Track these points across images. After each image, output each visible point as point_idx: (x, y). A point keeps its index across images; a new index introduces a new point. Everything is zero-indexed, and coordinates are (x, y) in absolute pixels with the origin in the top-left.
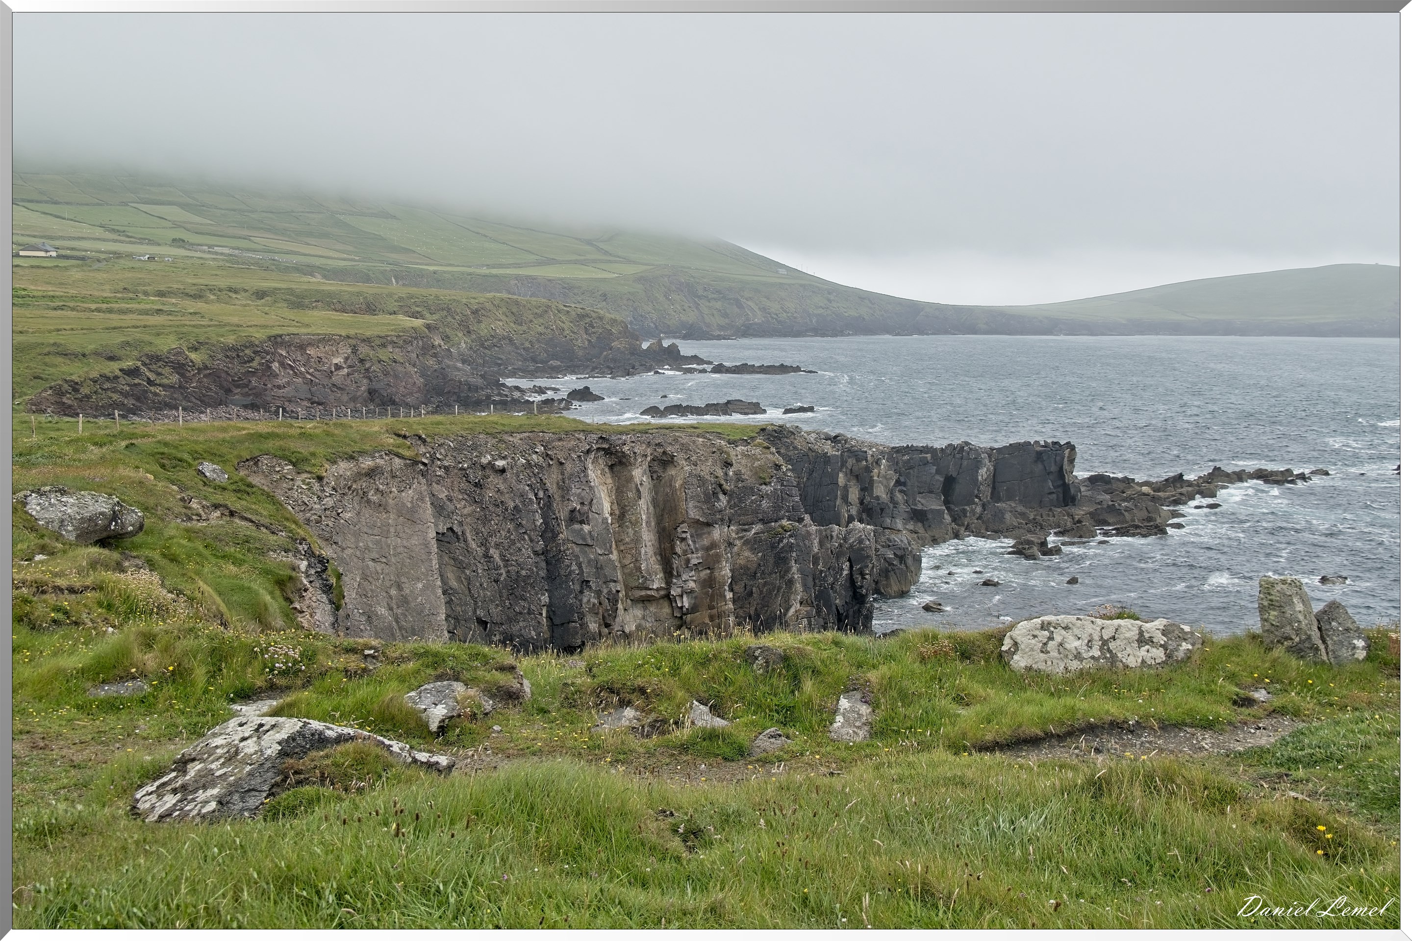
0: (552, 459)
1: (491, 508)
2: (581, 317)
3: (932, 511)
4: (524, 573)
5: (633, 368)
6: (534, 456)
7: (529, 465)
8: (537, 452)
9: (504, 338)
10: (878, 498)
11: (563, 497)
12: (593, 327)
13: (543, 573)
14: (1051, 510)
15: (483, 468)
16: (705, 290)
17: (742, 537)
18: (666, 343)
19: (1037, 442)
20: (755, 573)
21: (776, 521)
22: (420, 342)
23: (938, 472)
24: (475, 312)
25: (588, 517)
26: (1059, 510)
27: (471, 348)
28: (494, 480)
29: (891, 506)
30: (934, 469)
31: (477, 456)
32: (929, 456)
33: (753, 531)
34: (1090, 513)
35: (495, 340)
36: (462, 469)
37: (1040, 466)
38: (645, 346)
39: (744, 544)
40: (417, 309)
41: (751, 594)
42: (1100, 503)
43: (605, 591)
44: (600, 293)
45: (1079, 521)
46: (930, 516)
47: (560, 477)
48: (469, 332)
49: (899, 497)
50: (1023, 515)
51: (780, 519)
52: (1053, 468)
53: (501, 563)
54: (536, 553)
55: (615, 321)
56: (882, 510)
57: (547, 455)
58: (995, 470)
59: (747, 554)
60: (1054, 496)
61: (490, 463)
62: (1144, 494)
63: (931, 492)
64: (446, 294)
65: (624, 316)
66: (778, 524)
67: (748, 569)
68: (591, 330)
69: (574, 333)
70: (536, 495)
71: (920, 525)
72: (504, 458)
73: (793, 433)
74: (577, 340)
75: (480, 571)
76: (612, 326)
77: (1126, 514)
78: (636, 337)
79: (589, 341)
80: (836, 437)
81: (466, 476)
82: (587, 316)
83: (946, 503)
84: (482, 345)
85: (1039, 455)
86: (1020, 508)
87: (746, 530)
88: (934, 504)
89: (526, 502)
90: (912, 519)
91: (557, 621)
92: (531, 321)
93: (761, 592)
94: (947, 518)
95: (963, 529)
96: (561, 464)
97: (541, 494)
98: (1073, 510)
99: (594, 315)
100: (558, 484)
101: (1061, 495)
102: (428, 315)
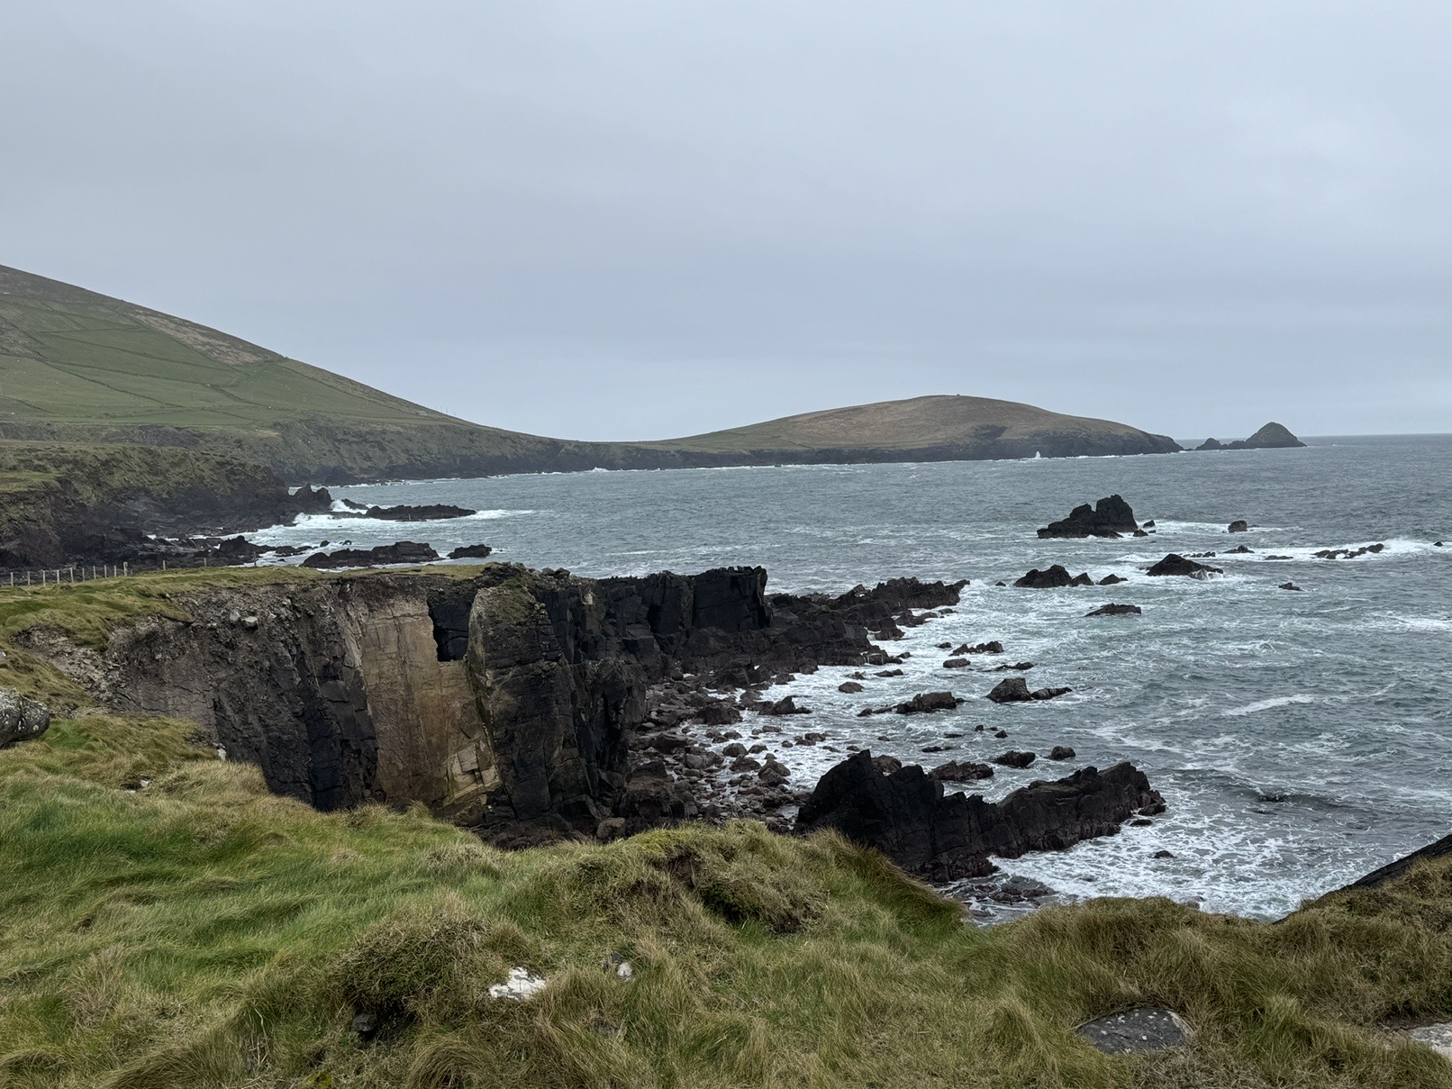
0: (300, 612)
1: (247, 670)
2: (221, 464)
3: (643, 640)
4: (285, 737)
5: (284, 514)
6: (283, 610)
7: (279, 620)
8: (284, 606)
9: (139, 490)
10: (591, 632)
11: (314, 652)
12: (235, 475)
13: (305, 736)
14: (749, 633)
15: (233, 626)
16: (345, 434)
17: (500, 681)
18: (314, 488)
19: (731, 568)
20: (516, 718)
21: (534, 662)
22: (52, 498)
23: (644, 602)
24: (105, 464)
25: (341, 672)
26: (756, 632)
27: (102, 501)
28: (245, 641)
29: (604, 638)
30: (639, 600)
31: (224, 614)
32: (634, 587)
33: (511, 674)
34: (785, 633)
35: (129, 493)
36: (212, 629)
37: (737, 591)
38: (293, 491)
39: (502, 688)
40: (40, 463)
41: (512, 739)
42: (790, 623)
43: (363, 750)
44: (234, 439)
45: (775, 642)
46: (641, 646)
47: (310, 630)
48: (99, 485)
49: (611, 630)
50: (723, 639)
51: (538, 660)
52: (749, 592)
53: (260, 729)
54: (296, 715)
55: (258, 467)
56: (596, 642)
57: (295, 608)
58: (695, 596)
59: (507, 698)
60: (750, 620)
61: (239, 619)
62: (824, 612)
63: (638, 623)
64: (72, 447)
65: (264, 461)
66: (535, 664)
67: (509, 713)
68: (233, 477)
69: (214, 481)
70: (290, 651)
71: (632, 655)
72: (253, 614)
73: (518, 571)
74: (218, 488)
75: (240, 740)
76: (256, 472)
77: (816, 632)
78: (282, 482)
79: (232, 489)
80: (558, 572)
81: (216, 636)
82: (228, 463)
83: (654, 631)
84: (115, 498)
85: (734, 579)
86: (721, 633)
87: (503, 674)
88: (640, 633)
89: (280, 660)
90: (624, 650)
91: (320, 787)
92: (168, 471)
93: (523, 737)
94: (656, 646)
95: (670, 656)
96: (310, 616)
97: (294, 651)
98: (769, 631)
99: (235, 462)
100: (308, 638)
101: (757, 619)
102: (52, 469)
